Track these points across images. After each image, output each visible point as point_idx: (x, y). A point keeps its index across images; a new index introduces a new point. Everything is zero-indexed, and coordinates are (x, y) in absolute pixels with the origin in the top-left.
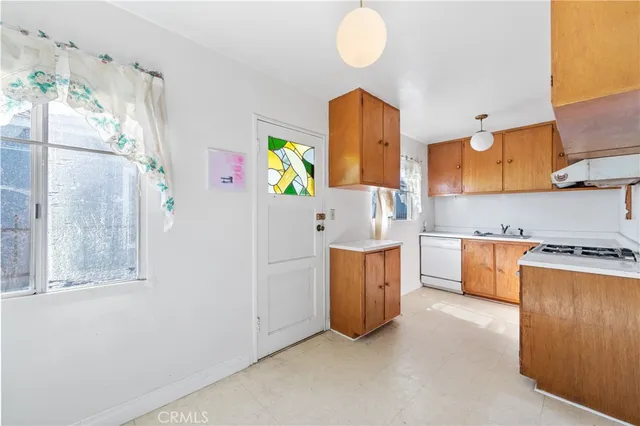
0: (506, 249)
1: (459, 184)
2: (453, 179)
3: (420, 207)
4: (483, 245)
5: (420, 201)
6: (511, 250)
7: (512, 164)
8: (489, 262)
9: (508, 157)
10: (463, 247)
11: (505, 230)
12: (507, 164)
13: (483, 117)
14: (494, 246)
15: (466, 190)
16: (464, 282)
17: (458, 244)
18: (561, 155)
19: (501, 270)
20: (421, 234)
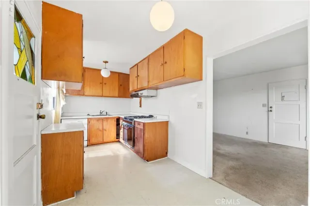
0: (107, 121)
1: (82, 90)
4: (98, 120)
6: (109, 120)
7: (106, 85)
8: (101, 128)
9: (104, 82)
10: (89, 122)
11: (101, 113)
12: (104, 85)
13: (106, 62)
14: (103, 119)
15: (86, 94)
16: (88, 140)
17: (86, 121)
18: (121, 85)
19: (105, 130)
20: (62, 118)
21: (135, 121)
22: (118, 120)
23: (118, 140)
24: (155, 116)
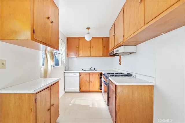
0: (93, 75)
1: (78, 53)
2: (76, 51)
3: (64, 60)
4: (86, 74)
5: (64, 58)
6: (94, 75)
7: (93, 48)
8: (88, 80)
9: (92, 46)
10: (80, 75)
11: (90, 69)
12: (92, 48)
13: (89, 29)
14: (89, 74)
15: (80, 55)
16: (80, 88)
17: (78, 74)
18: (104, 47)
19: (91, 82)
20: (65, 72)
21: (109, 80)
22: (101, 74)
23: (101, 91)
24: (134, 75)
